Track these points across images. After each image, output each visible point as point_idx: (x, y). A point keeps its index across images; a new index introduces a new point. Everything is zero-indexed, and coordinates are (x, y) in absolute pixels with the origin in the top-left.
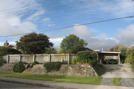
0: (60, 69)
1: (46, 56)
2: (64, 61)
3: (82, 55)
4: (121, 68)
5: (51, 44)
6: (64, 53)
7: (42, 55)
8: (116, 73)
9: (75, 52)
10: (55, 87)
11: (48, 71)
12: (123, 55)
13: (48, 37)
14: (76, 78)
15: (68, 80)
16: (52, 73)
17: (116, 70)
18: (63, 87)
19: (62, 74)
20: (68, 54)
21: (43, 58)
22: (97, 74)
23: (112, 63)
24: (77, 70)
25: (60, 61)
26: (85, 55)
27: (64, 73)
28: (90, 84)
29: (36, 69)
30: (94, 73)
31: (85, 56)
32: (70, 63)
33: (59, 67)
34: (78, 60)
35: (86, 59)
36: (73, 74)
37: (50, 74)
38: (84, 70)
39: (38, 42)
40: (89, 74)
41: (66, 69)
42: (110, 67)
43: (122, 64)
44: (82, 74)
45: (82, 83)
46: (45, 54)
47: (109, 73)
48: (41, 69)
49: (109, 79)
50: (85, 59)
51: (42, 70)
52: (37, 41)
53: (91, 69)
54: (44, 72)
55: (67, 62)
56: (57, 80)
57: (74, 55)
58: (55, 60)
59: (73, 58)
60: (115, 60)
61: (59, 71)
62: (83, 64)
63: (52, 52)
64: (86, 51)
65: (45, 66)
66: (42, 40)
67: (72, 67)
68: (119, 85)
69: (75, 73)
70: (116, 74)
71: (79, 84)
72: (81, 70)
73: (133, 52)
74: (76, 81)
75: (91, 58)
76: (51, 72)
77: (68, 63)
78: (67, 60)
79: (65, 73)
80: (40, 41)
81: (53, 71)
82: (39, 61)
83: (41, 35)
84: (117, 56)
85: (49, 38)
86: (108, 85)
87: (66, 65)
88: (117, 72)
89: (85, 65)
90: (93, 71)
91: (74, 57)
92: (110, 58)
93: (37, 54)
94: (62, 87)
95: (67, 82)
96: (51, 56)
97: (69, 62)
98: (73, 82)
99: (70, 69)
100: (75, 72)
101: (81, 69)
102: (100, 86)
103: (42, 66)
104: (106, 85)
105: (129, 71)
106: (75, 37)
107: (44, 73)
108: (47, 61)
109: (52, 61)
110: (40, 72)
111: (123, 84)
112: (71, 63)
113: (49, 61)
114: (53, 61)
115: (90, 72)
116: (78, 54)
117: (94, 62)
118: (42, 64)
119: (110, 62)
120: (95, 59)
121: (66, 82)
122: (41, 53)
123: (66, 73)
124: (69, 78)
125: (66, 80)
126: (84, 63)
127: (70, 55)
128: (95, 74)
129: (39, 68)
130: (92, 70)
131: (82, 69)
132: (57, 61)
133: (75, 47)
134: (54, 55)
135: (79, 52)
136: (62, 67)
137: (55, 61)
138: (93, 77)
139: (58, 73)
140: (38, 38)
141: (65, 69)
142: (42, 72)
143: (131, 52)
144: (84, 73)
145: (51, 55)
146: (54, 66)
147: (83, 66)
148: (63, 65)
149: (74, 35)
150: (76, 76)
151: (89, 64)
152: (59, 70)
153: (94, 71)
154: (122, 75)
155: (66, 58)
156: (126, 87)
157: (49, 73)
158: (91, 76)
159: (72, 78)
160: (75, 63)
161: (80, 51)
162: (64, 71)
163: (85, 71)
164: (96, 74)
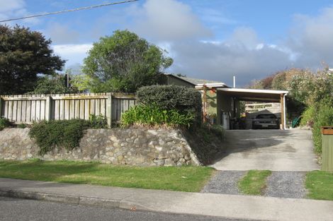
0: (80, 144)
1: (38, 103)
2: (94, 116)
3: (153, 98)
4: (281, 142)
5: (58, 63)
6: (95, 92)
7: (25, 97)
8: (261, 155)
9: (130, 89)
10: (52, 199)
11: (44, 151)
12: (297, 99)
13: (47, 39)
14: (130, 171)
15: (101, 178)
16: (56, 157)
17: (263, 146)
18: (79, 199)
19: (87, 159)
20: (108, 96)
21: (28, 109)
22: (198, 158)
23: (264, 125)
24: (134, 147)
25: (82, 118)
26: (160, 97)
27: (92, 156)
28: (168, 189)
29: (6, 144)
30: (189, 156)
31: (163, 100)
32: (115, 124)
33: (79, 138)
34: (140, 113)
35: (165, 112)
36: (120, 158)
37: (48, 157)
38: (158, 145)
39: (11, 54)
40: (173, 159)
41: (102, 144)
42: (248, 137)
43: (291, 128)
44: (150, 157)
45: (142, 187)
46: (34, 96)
47: (239, 154)
48: (20, 143)
49: (232, 173)
50: (161, 110)
51: (24, 145)
52: (6, 51)
53: (177, 142)
54: (31, 153)
55: (106, 119)
56: (66, 176)
57: (129, 99)
58: (67, 113)
59: (126, 108)
60: (273, 116)
61: (79, 151)
62: (156, 126)
63: (57, 88)
64: (164, 86)
65: (32, 134)
66: (24, 48)
67: (119, 136)
68: (255, 193)
69: (129, 156)
70: (259, 158)
71: (131, 190)
72: (147, 147)
73: (318, 89)
74: (127, 181)
75: (181, 108)
76: (53, 154)
77: (106, 123)
78: (103, 114)
79: (96, 157)
80: (18, 52)
81: (60, 149)
82: (14, 119)
83: (19, 30)
84: (279, 102)
85: (49, 42)
86: (224, 192)
87: (102, 130)
88: (263, 152)
89: (160, 130)
90: (186, 150)
91: (128, 106)
92: (260, 110)
93: (9, 94)
94: (75, 199)
95: (97, 184)
96: (52, 102)
97: (112, 121)
98: (114, 185)
99: (112, 142)
100: (126, 153)
101: (148, 142)
102: (198, 194)
103: (23, 134)
104: (216, 193)
105: (303, 151)
106: (132, 38)
107: (29, 156)
108: (42, 118)
109: (57, 118)
110: (18, 154)
111: (270, 188)
112: (118, 125)
113: (47, 119)
114: (62, 119)
115: (175, 154)
116: (140, 96)
117: (191, 121)
118: (23, 126)
119: (257, 121)
120: (193, 110)
121: (93, 184)
122: (22, 93)
123: (98, 157)
124: (108, 170)
125: (95, 177)
126: (159, 122)
127: (113, 98)
128: (190, 159)
129: (14, 141)
130: (184, 146)
131: (151, 143)
132: (72, 116)
133: (130, 72)
134: (62, 97)
135: (143, 88)
136: (88, 135)
137: (67, 118)
138: (184, 169)
139: (74, 157)
140: (11, 41)
141: (96, 142)
142: (24, 152)
143: (314, 90)
144: (155, 156)
145: (54, 98)
146: (61, 134)
147: (153, 132)
148: (90, 130)
149: (128, 33)
150: (131, 164)
151: (175, 128)
152: (78, 146)
153: (189, 148)
154: (276, 162)
155: (103, 107)
156: (276, 198)
157: (45, 156)
158: (179, 164)
159: (117, 171)
160: (131, 124)
161: (145, 85)
162: (93, 149)
163: (160, 149)
164: (194, 157)
